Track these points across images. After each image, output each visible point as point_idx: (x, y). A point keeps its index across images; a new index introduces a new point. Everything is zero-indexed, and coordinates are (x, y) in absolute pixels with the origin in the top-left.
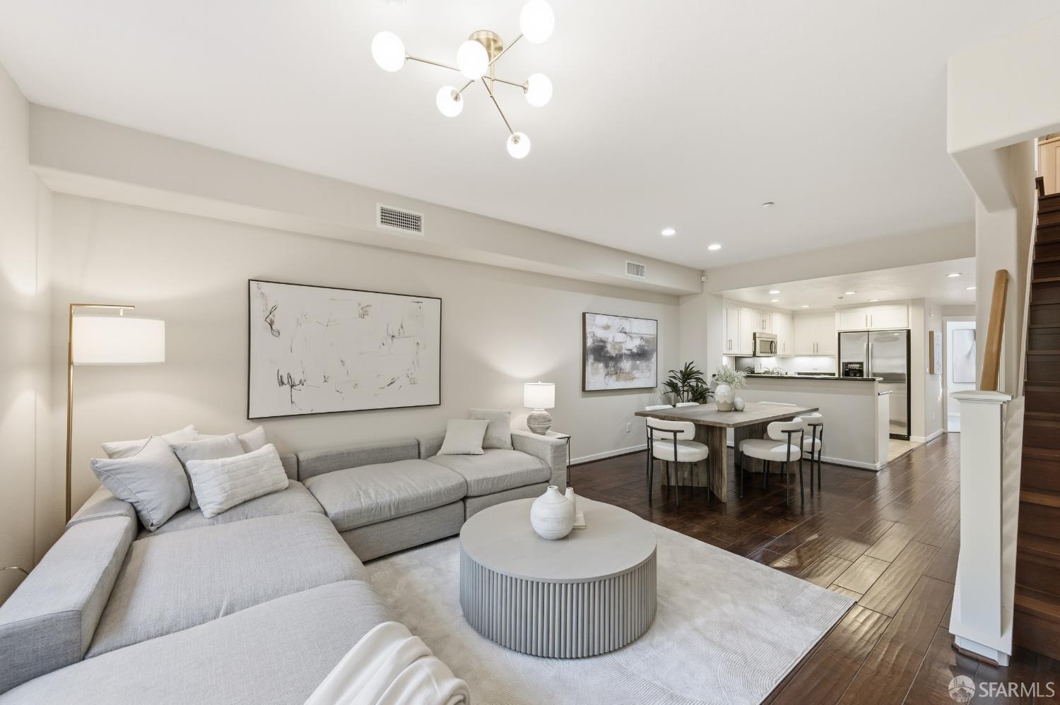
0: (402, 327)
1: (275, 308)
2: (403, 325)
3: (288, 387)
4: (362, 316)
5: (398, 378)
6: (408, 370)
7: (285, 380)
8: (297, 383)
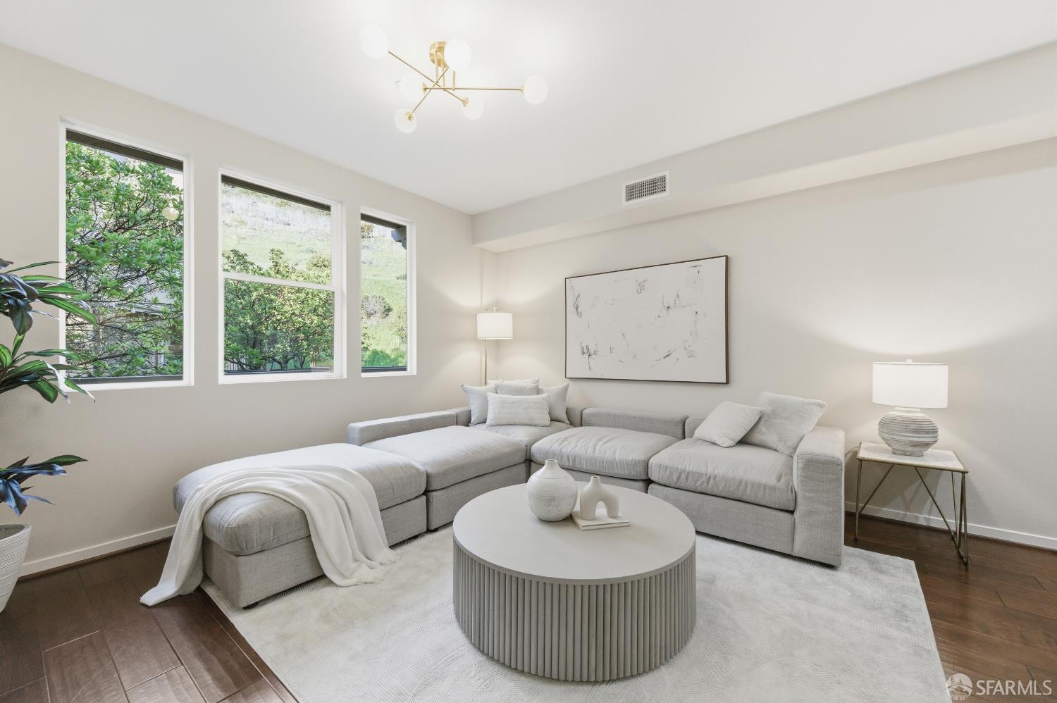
0: (678, 296)
1: (579, 296)
2: (679, 294)
3: (586, 356)
4: (639, 291)
5: (675, 350)
6: (685, 342)
7: (585, 351)
8: (592, 352)
